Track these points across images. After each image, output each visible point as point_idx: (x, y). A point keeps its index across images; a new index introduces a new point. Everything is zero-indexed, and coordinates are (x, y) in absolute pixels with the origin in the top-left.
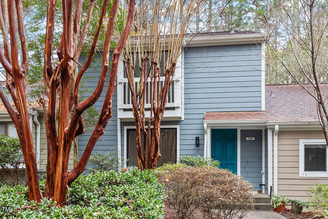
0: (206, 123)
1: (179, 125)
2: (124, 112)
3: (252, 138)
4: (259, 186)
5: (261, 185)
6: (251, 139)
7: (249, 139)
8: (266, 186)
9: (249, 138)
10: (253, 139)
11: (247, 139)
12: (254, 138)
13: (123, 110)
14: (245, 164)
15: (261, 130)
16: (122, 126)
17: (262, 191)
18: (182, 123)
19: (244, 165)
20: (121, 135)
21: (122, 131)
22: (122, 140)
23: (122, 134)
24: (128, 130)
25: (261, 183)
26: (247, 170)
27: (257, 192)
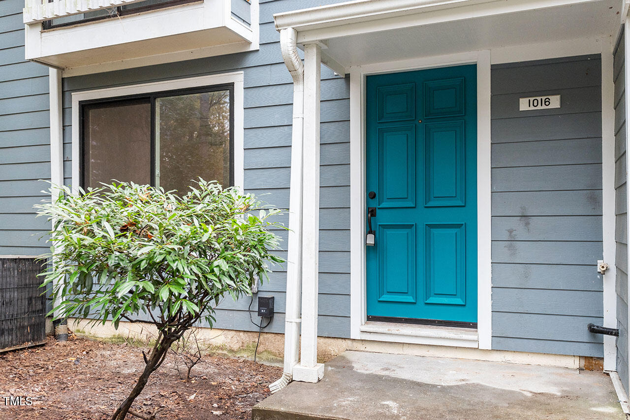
0: (289, 25)
1: (242, 72)
2: (44, 34)
3: (547, 102)
4: (585, 335)
5: (596, 331)
6: (544, 107)
7: (532, 108)
8: (620, 337)
9: (532, 99)
10: (555, 102)
11: (524, 105)
12: (558, 97)
13: (40, 28)
14: (515, 223)
15: (597, 58)
16: (67, 94)
17: (603, 359)
18: (251, 61)
19: (510, 231)
20: (63, 126)
21: (64, 110)
22: (65, 144)
23: (67, 120)
24: (85, 107)
25: (596, 323)
26: (526, 252)
27: (577, 360)
